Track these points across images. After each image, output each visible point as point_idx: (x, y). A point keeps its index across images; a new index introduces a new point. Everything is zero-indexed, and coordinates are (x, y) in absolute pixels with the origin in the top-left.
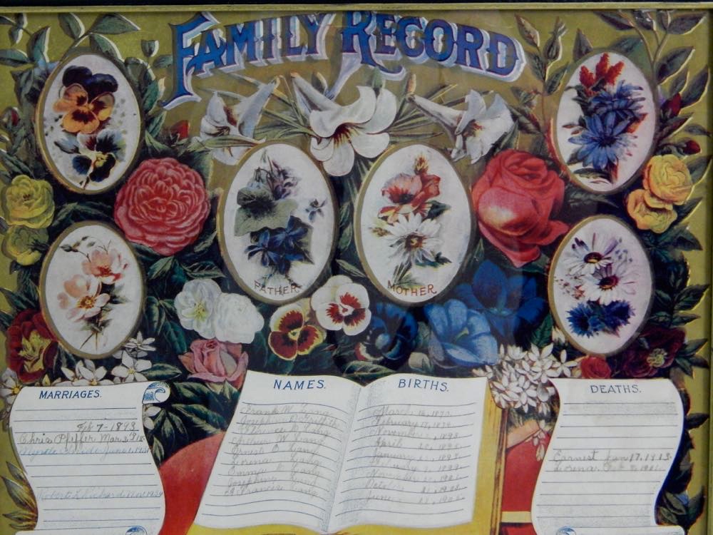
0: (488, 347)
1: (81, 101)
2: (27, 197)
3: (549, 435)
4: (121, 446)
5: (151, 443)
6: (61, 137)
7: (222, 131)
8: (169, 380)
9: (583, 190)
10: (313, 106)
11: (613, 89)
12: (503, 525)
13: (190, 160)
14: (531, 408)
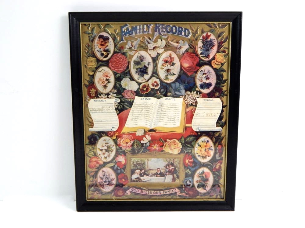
0: (183, 92)
1: (102, 42)
2: (91, 61)
3: (195, 109)
4: (110, 111)
5: (116, 110)
6: (98, 49)
7: (130, 48)
8: (120, 98)
9: (203, 60)
10: (149, 43)
11: (209, 40)
12: (186, 127)
13: (124, 54)
14: (192, 104)
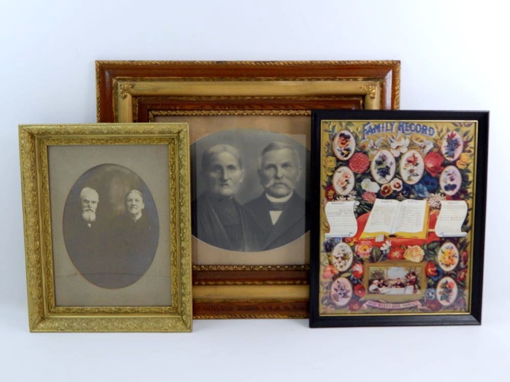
0: (427, 193)
1: (343, 140)
2: (331, 161)
3: (439, 213)
4: (348, 215)
5: (355, 214)
6: (338, 148)
7: (372, 148)
8: (359, 200)
9: (447, 160)
10: (392, 142)
11: (454, 139)
12: (429, 232)
13: (366, 153)
14: (435, 207)
